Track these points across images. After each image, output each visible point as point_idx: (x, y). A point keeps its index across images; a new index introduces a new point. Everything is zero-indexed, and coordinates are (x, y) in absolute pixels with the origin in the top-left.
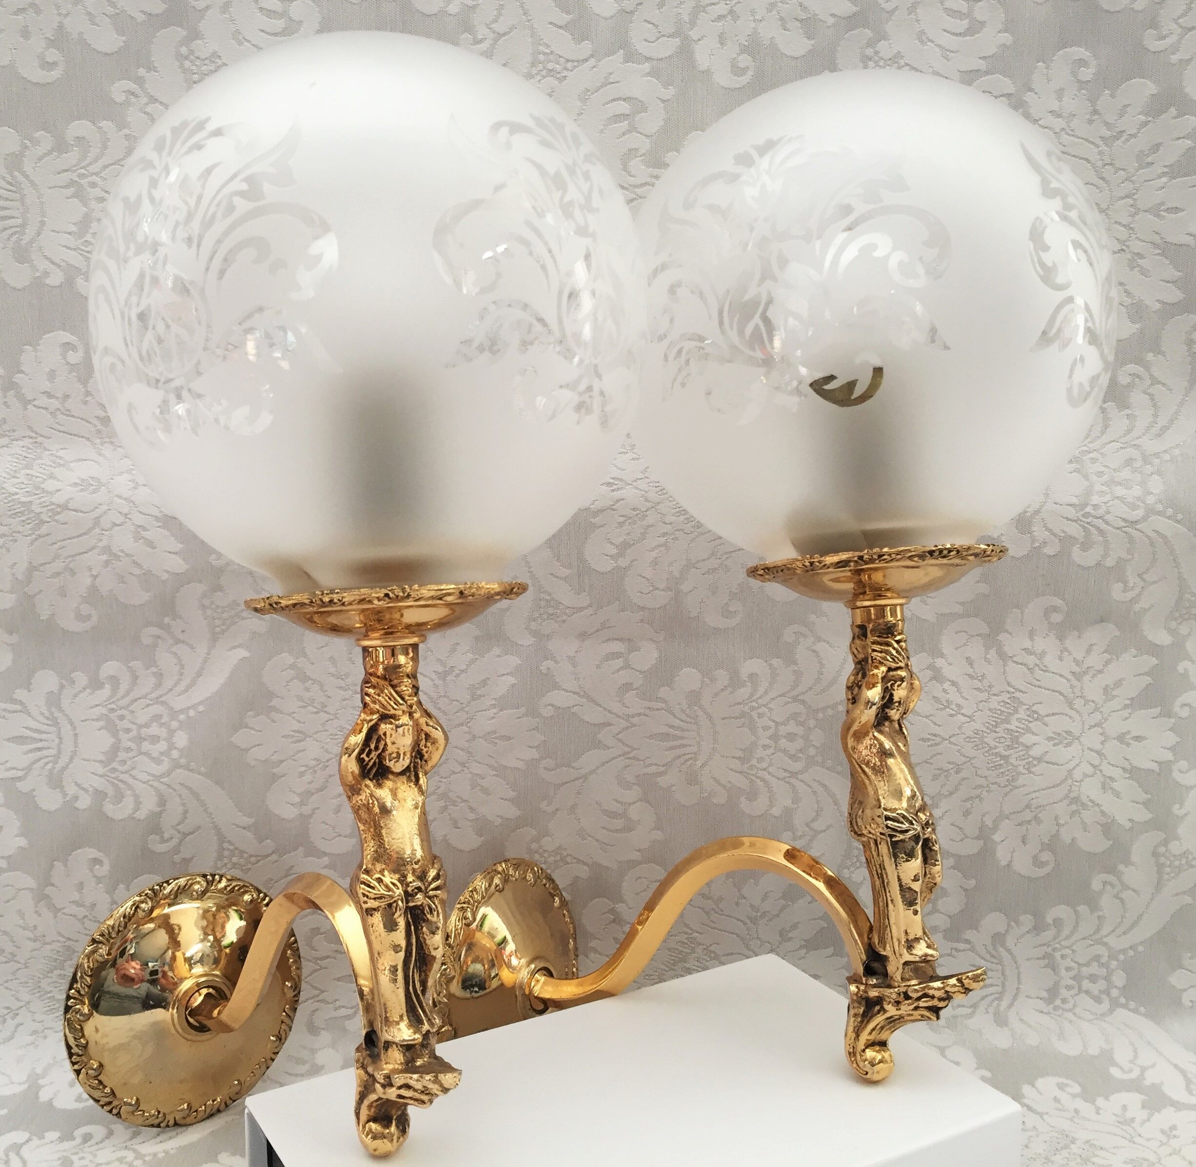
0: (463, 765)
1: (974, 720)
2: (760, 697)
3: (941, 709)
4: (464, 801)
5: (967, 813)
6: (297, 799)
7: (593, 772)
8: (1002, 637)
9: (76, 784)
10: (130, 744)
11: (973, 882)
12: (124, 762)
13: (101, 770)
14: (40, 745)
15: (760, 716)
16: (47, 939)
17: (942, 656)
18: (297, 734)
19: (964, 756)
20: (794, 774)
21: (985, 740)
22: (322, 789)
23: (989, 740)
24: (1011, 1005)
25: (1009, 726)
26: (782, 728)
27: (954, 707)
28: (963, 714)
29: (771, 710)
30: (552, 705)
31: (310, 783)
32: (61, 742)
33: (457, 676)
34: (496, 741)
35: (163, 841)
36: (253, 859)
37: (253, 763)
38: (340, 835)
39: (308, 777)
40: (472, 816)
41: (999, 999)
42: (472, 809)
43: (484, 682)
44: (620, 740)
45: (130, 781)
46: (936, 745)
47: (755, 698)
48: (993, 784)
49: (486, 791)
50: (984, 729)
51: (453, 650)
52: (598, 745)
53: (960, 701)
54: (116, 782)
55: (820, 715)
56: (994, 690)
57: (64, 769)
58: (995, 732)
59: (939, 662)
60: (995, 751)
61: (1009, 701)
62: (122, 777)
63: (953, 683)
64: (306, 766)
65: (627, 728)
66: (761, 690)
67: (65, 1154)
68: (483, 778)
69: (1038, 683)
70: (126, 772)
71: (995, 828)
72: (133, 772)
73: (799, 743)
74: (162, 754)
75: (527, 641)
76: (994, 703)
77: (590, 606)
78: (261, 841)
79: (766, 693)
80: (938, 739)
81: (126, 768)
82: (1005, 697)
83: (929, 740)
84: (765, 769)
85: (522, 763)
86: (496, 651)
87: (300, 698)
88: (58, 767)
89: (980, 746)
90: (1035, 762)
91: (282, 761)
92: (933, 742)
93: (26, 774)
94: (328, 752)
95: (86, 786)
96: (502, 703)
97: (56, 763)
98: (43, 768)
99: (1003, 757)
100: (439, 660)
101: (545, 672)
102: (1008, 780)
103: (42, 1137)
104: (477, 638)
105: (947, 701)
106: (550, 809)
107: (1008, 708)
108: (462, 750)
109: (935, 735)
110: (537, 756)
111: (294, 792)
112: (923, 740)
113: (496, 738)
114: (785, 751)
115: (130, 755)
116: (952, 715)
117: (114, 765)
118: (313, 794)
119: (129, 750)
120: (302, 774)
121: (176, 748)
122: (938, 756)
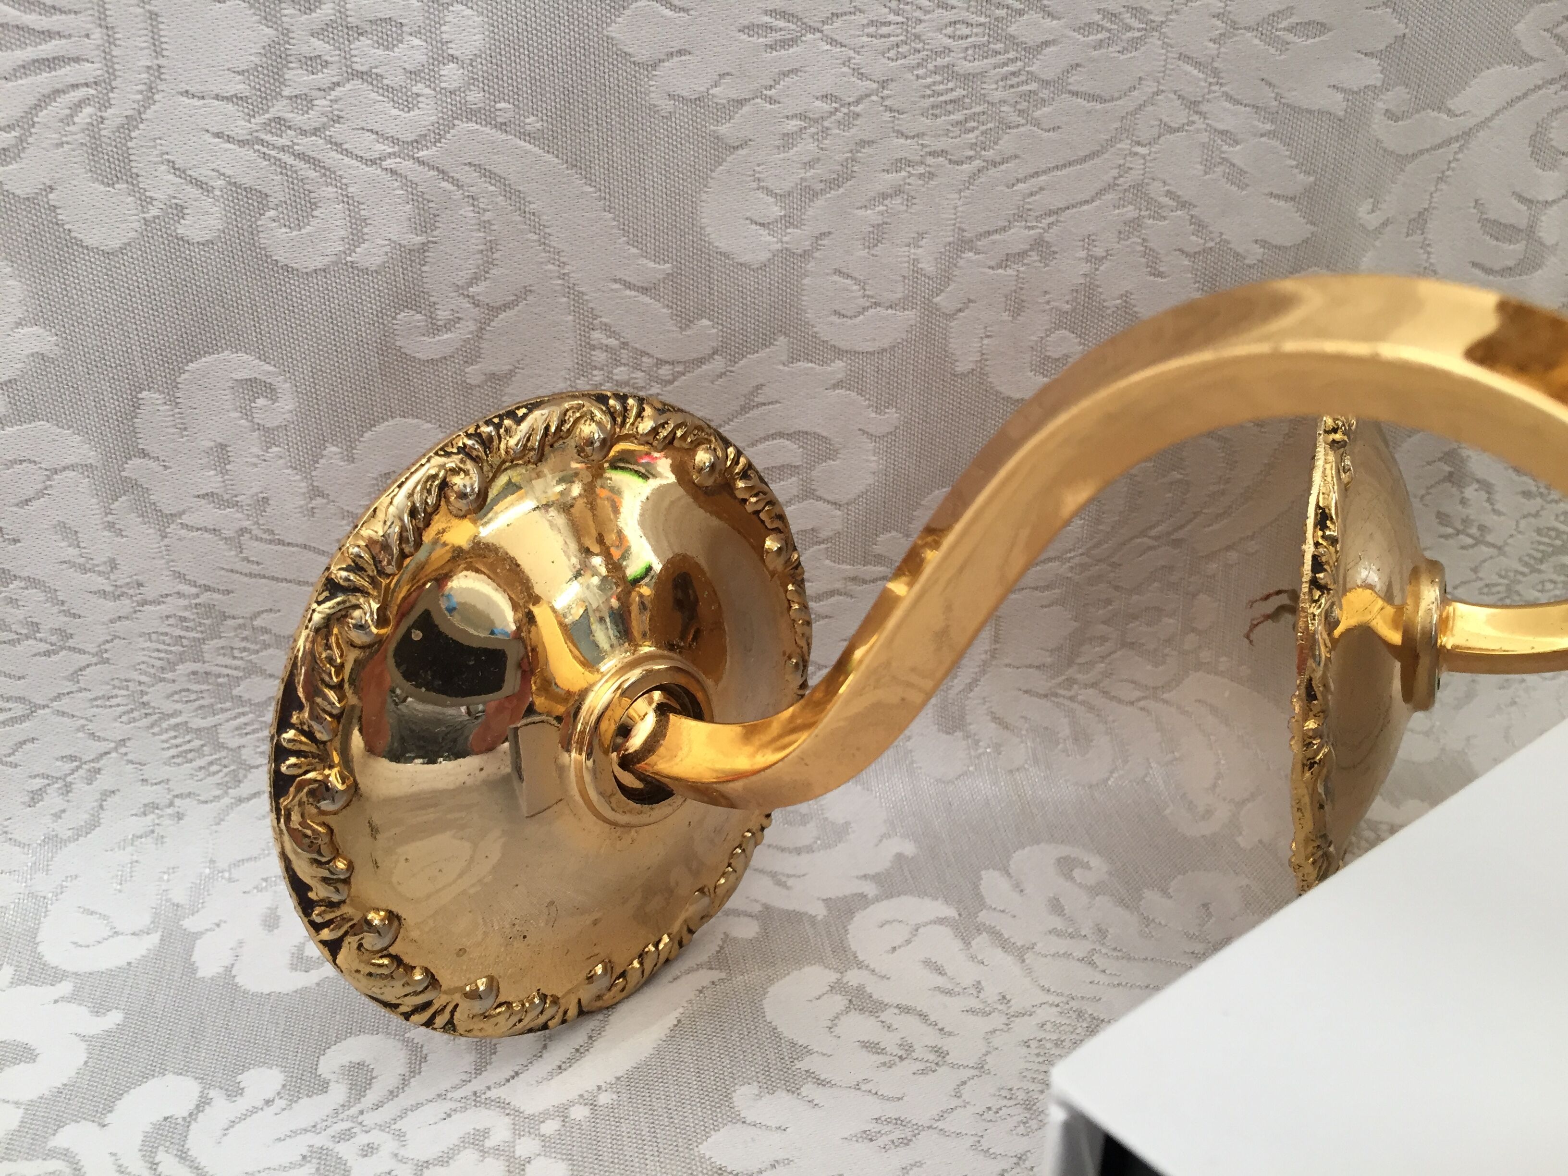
0: (1193, 105)
4: (1184, 205)
6: (776, 211)
7: (1484, 123)
9: (175, 168)
10: (319, 46)
12: (304, 101)
13: (241, 127)
14: (48, 49)
16: (150, 592)
18: (781, 24)
22: (834, 183)
31: (809, 165)
32: (111, 41)
34: (1290, 37)
35: (434, 328)
36: (665, 371)
37: (666, 105)
38: (877, 304)
39: (807, 147)
40: (1195, 242)
42: (1199, 225)
45: (332, 158)
49: (1238, 177)
52: (1510, 52)
54: (289, 160)
57: (132, 122)
62: (305, 144)
64: (802, 116)
67: (319, 1141)
68: (1236, 143)
70: (316, 132)
72: (334, 131)
74: (414, 74)
78: (685, 321)
81: (313, 119)
85: (1340, 96)
88: (114, 115)
91: (741, 102)
93: (21, 140)
94: (862, 76)
95: (203, 173)
97: (106, 104)
98: (68, 120)
103: (234, 1092)
106: (1373, 221)
108: (1197, 64)
110: (1376, 79)
111: (769, 192)
113: (1289, 30)
115: (325, 77)
117: (280, 108)
118: (816, 195)
119: (314, 63)
120: (789, 140)
121: (453, 58)
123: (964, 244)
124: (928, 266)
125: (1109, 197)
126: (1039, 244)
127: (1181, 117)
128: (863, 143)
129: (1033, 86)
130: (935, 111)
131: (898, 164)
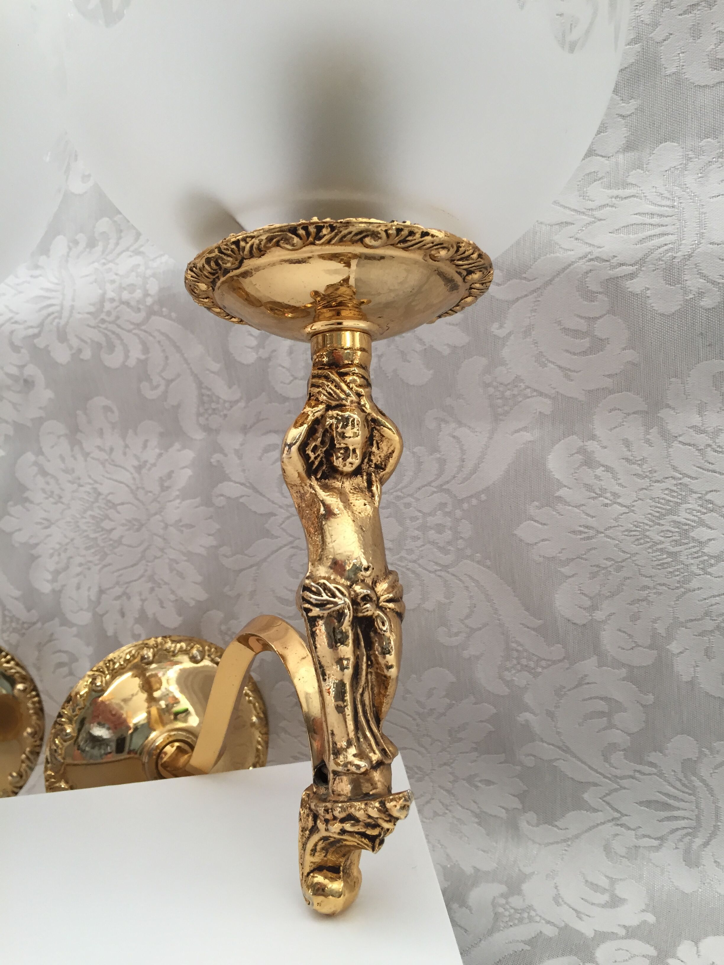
0: (162, 550)
1: (633, 511)
2: (406, 487)
3: (594, 498)
4: (166, 583)
5: (635, 618)
6: (50, 577)
7: (265, 560)
8: (663, 413)
11: (650, 698)
15: (408, 505)
17: (593, 437)
18: (45, 522)
19: (624, 552)
20: (445, 568)
21: (647, 533)
22: (64, 569)
23: (654, 534)
24: (706, 844)
25: (675, 518)
26: (429, 519)
27: (608, 495)
28: (619, 504)
29: (418, 500)
30: (222, 495)
31: (57, 563)
33: (149, 469)
34: (183, 529)
37: (17, 545)
38: (81, 610)
39: (56, 558)
40: (172, 597)
41: (693, 835)
42: (173, 592)
43: (170, 475)
44: (283, 529)
46: (589, 538)
47: (399, 487)
48: (660, 584)
49: (181, 575)
50: (646, 522)
51: (145, 446)
52: (267, 534)
53: (617, 489)
55: (465, 506)
56: (657, 476)
58: (659, 524)
59: (592, 445)
60: (659, 547)
61: (675, 488)
63: (608, 469)
64: (54, 549)
65: (288, 518)
66: (406, 480)
68: (177, 563)
69: (711, 467)
71: (670, 637)
73: (448, 534)
75: (199, 435)
76: (657, 490)
77: (241, 398)
78: (29, 611)
79: (411, 482)
80: (592, 533)
82: (669, 484)
83: (581, 532)
84: (415, 561)
85: (204, 550)
86: (177, 446)
87: (44, 491)
89: (642, 541)
90: (713, 561)
91: (37, 545)
92: (586, 535)
94: (66, 537)
96: (185, 495)
99: (670, 554)
100: (135, 456)
101: (215, 464)
102: (679, 582)
104: (161, 435)
105: (601, 489)
106: (233, 594)
107: (673, 497)
109: (587, 527)
110: (214, 543)
111: (48, 571)
112: (574, 532)
113: (182, 526)
114: (433, 543)
116: (606, 505)
118: (60, 573)
120: (52, 555)
122: (593, 551)
123: (101, 592)
124: (93, 598)
125: (143, 579)
126: (124, 593)
127: (159, 554)
128: (71, 557)
129: (111, 542)
130: (88, 548)
131: (81, 565)
